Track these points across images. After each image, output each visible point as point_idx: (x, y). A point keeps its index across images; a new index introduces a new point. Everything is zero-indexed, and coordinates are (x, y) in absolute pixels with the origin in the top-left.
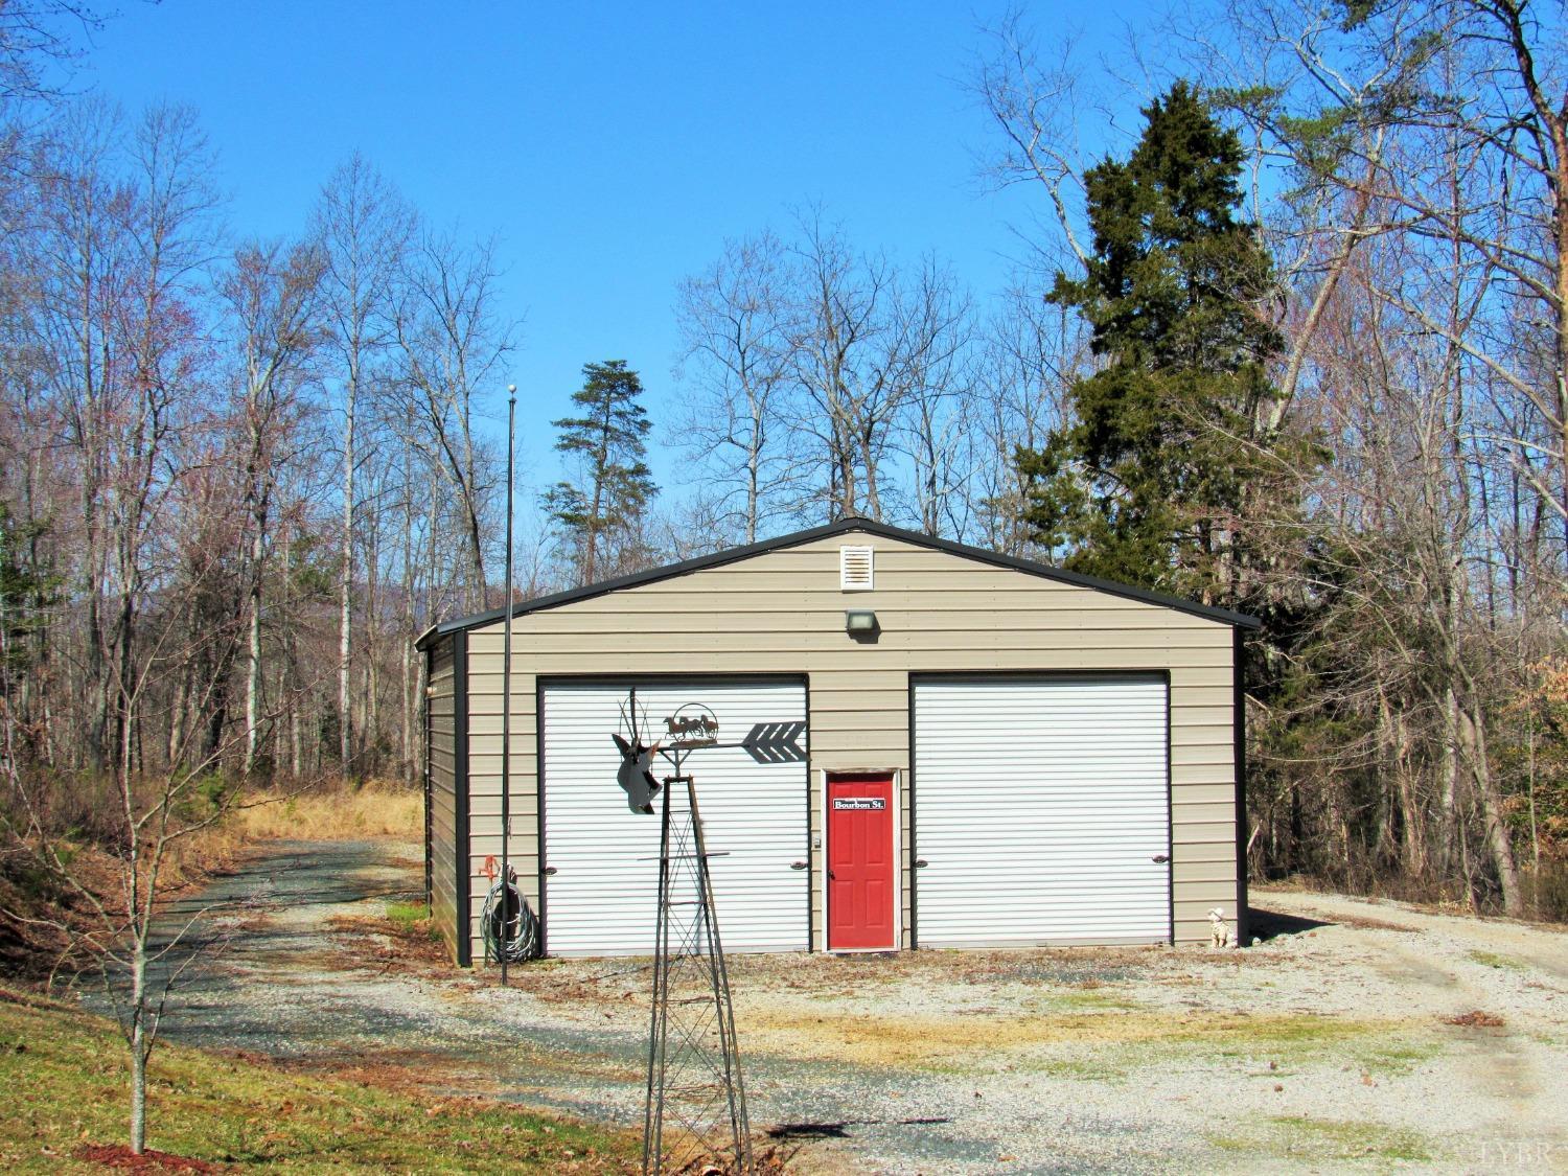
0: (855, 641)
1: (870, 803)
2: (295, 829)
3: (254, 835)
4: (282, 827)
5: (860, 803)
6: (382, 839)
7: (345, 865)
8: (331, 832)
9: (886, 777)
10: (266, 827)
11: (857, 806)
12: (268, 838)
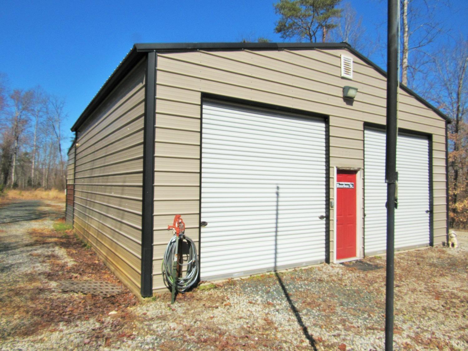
0: (345, 103)
1: (349, 185)
2: (21, 197)
3: (11, 198)
4: (17, 197)
5: (346, 185)
6: (42, 200)
7: (33, 206)
8: (29, 198)
9: (355, 172)
10: (14, 197)
11: (345, 186)
12: (14, 199)
